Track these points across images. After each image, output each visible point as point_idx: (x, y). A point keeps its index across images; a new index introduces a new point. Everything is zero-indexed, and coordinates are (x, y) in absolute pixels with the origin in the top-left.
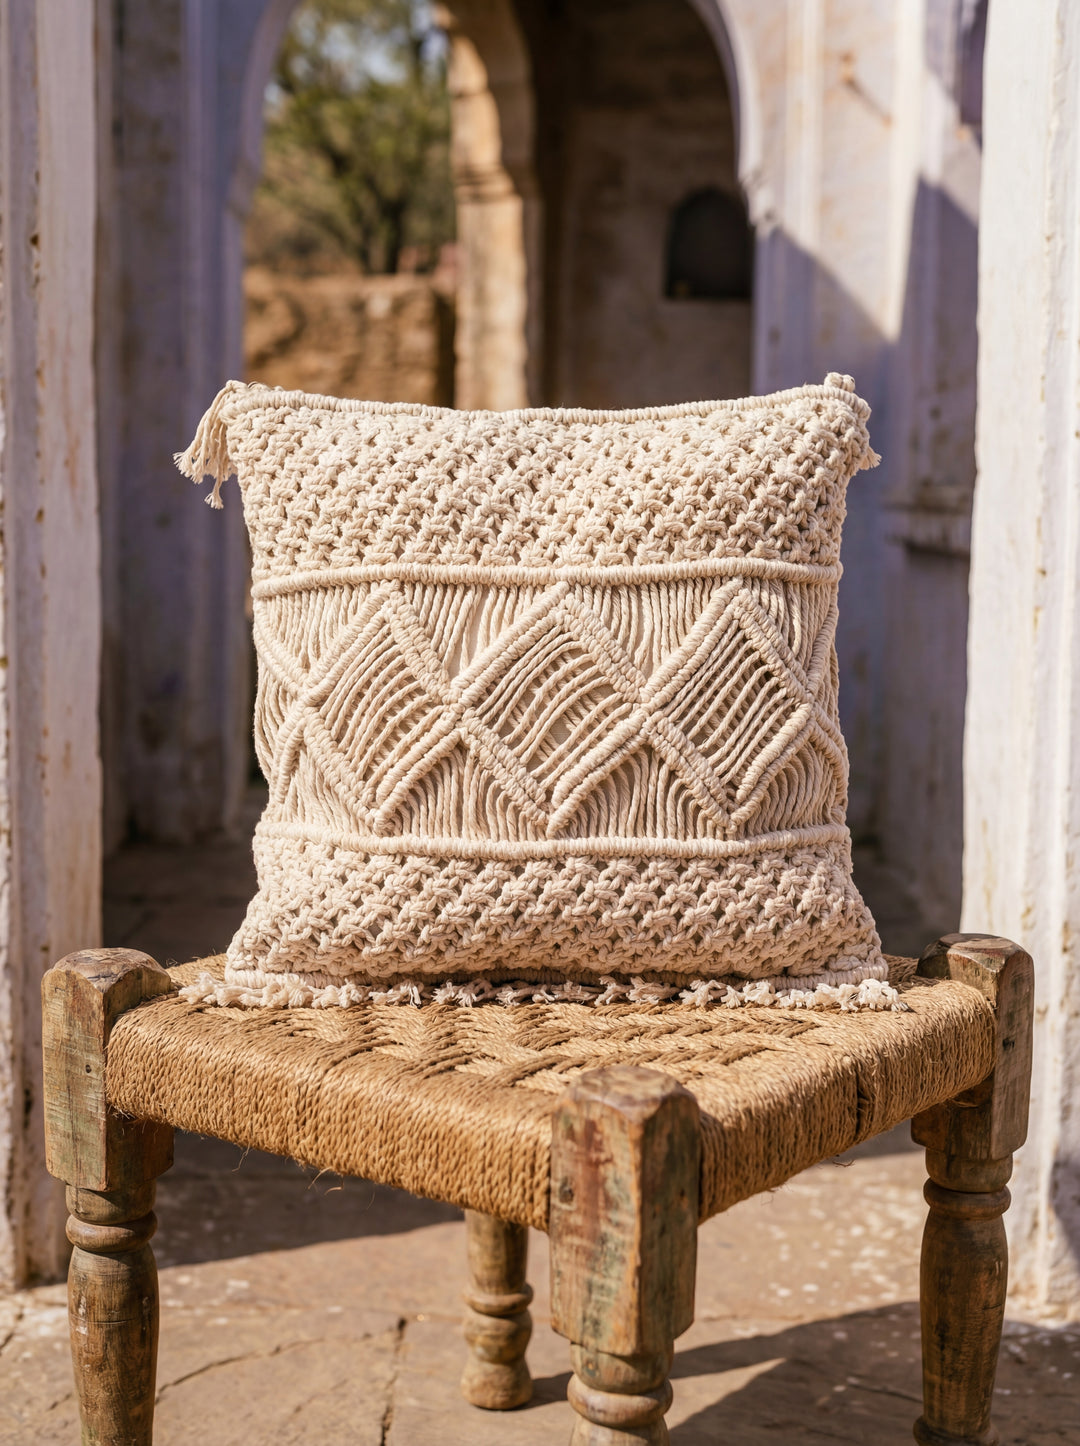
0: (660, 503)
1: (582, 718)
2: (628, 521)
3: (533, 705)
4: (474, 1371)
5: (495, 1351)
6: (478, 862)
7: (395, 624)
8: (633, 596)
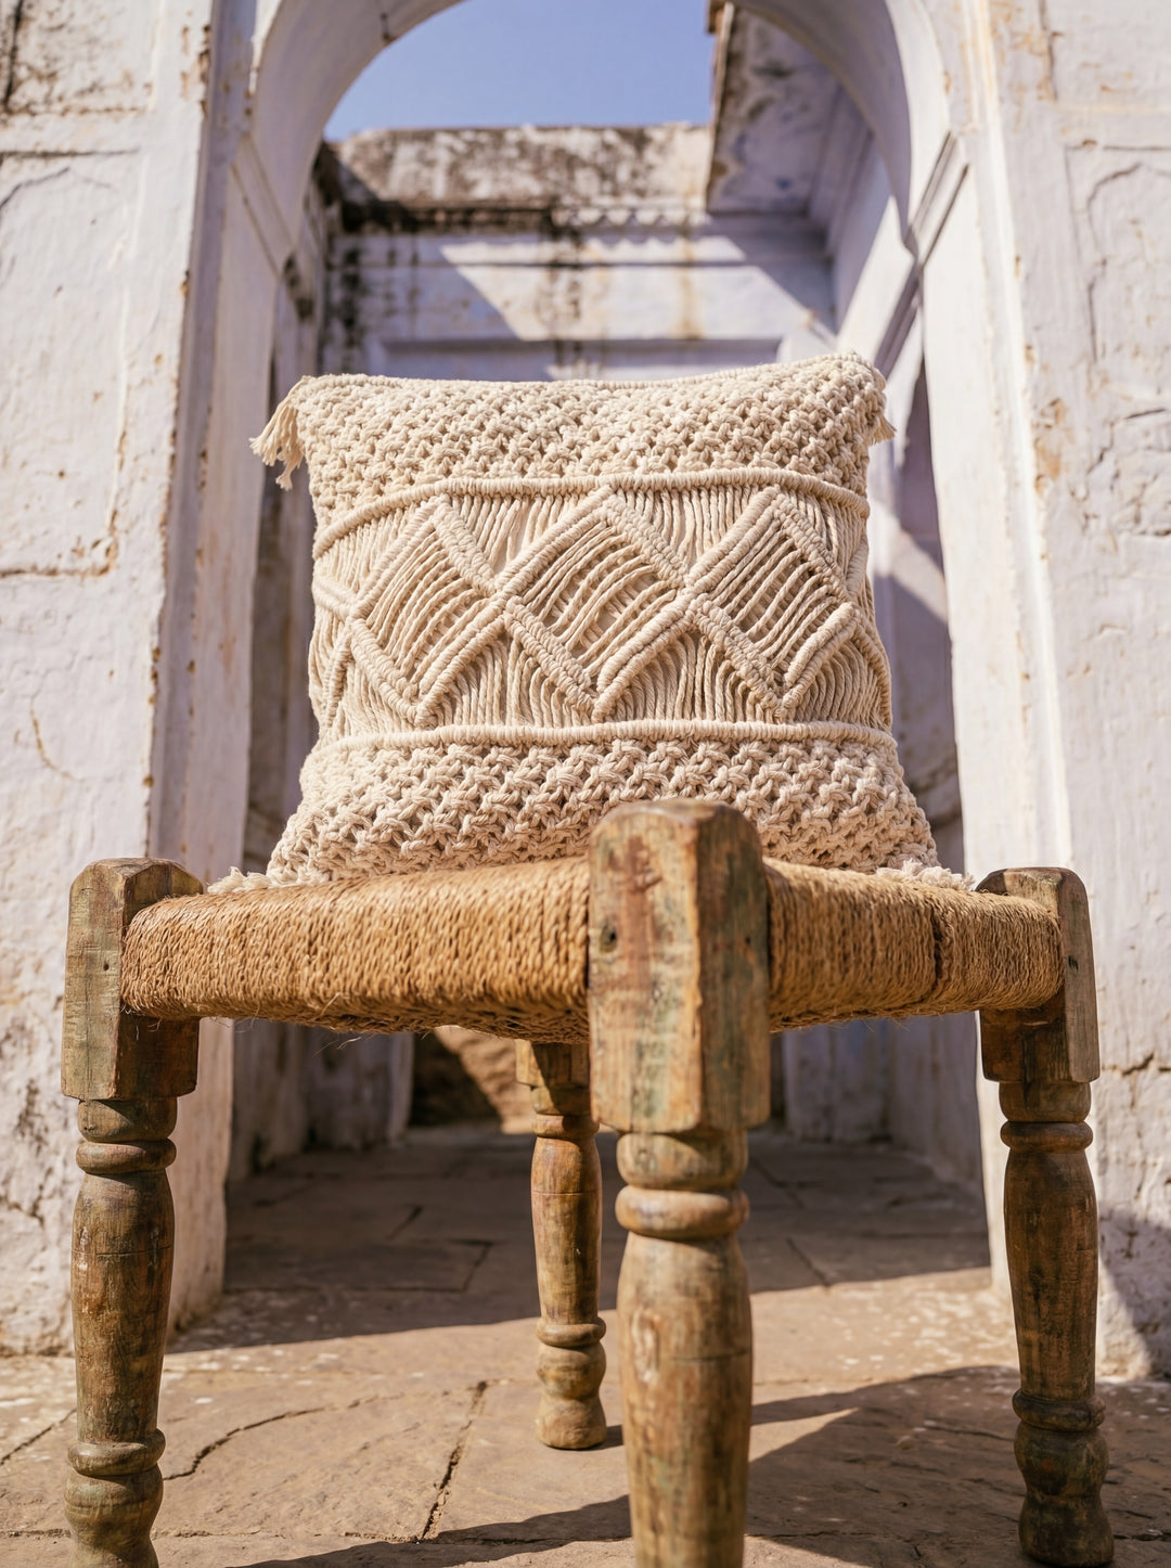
0: (698, 424)
1: (626, 606)
2: (667, 436)
3: (578, 593)
4: (549, 1410)
5: (567, 1386)
6: (522, 747)
7: (440, 529)
8: (675, 502)
